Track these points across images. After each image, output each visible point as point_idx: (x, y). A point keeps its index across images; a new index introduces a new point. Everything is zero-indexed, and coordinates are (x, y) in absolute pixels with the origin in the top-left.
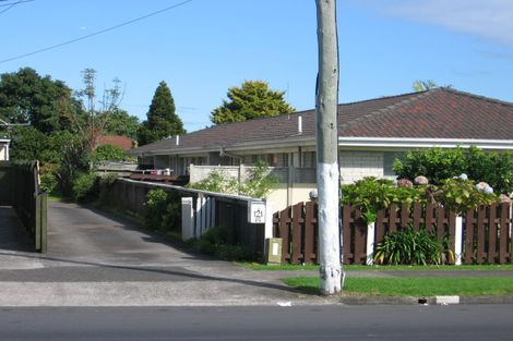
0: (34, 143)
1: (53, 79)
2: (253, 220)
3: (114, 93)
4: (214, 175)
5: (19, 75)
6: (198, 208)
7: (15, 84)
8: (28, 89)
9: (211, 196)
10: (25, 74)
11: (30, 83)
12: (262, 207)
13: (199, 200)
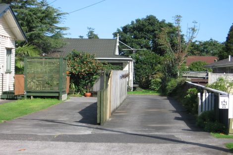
0: (152, 61)
1: (167, 22)
2: (221, 107)
3: (193, 30)
4: (221, 80)
5: (145, 20)
6: (204, 99)
7: (143, 25)
8: (151, 28)
9: (212, 92)
10: (149, 19)
11: (152, 24)
12: (226, 99)
13: (204, 94)
